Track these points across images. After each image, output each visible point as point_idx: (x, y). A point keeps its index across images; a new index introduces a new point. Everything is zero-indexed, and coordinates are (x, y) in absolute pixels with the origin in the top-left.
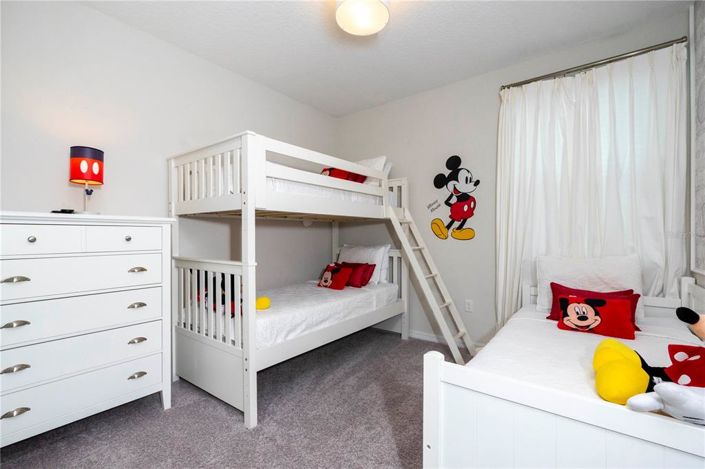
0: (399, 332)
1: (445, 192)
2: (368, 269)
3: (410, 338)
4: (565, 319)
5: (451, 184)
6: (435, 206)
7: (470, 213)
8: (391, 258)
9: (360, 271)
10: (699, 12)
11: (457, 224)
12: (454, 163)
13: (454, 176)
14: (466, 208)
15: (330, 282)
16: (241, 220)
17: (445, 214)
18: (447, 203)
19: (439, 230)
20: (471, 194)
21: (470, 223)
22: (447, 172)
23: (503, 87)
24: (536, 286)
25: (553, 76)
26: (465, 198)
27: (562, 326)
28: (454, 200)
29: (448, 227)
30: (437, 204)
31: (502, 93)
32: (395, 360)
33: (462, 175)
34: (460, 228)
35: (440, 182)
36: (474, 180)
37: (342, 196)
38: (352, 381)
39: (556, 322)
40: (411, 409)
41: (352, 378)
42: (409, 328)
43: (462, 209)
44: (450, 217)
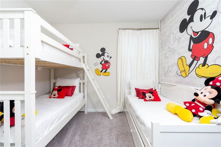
0: (84, 111)
1: (100, 60)
2: (73, 88)
3: (87, 112)
4: (146, 98)
5: (102, 57)
6: (96, 64)
7: (109, 67)
8: (80, 83)
9: (71, 89)
10: (162, 24)
11: (104, 71)
12: (103, 50)
13: (103, 55)
14: (107, 65)
15: (57, 95)
16: (24, 67)
17: (100, 67)
18: (101, 63)
19: (98, 73)
20: (109, 61)
21: (108, 70)
22: (101, 53)
23: (119, 29)
24: (130, 89)
25: (133, 29)
26: (107, 62)
27: (145, 100)
28: (103, 63)
29: (101, 71)
30: (97, 64)
31: (119, 30)
32: (88, 123)
33: (106, 54)
34: (105, 72)
35: (98, 56)
36: (110, 56)
37: (69, 57)
38: (77, 138)
39: (143, 99)
40: (107, 141)
41: (76, 136)
42: (87, 108)
43: (106, 66)
44: (102, 68)
